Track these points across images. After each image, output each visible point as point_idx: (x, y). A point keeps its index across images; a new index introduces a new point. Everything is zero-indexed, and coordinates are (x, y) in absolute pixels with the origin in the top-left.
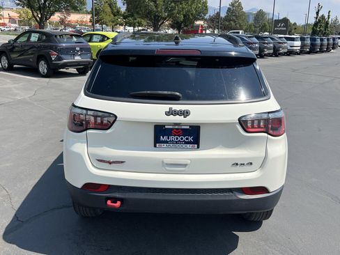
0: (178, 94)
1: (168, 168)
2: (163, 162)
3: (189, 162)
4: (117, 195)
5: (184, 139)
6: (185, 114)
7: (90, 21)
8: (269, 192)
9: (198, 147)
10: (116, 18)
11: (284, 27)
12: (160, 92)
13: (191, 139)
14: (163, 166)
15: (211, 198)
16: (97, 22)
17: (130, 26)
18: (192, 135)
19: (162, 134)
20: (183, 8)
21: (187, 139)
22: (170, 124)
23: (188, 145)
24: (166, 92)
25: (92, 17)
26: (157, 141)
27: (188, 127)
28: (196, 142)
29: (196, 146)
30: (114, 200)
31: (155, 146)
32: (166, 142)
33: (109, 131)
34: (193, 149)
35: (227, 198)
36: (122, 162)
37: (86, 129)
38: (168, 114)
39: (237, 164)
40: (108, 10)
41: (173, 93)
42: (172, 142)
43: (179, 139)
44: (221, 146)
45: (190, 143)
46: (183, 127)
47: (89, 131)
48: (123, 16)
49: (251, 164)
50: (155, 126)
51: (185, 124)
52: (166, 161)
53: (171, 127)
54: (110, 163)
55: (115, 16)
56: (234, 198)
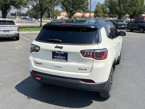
0: (61, 41)
1: (56, 68)
2: (54, 65)
3: (62, 66)
4: (40, 76)
6: (61, 48)
7: (94, 16)
8: (95, 83)
9: (67, 61)
10: (105, 14)
12: (54, 40)
13: (64, 58)
14: (54, 67)
15: (70, 81)
16: (96, 16)
17: (111, 18)
18: (65, 56)
19: (55, 55)
20: (133, 9)
22: (58, 51)
23: (63, 60)
24: (56, 40)
25: (95, 14)
26: (53, 57)
30: (39, 77)
31: (53, 59)
32: (56, 58)
33: (38, 52)
34: (65, 62)
35: (76, 82)
36: (42, 64)
37: (33, 51)
38: (55, 47)
39: (80, 69)
40: (102, 11)
41: (59, 40)
42: (58, 58)
43: (61, 57)
44: (75, 61)
45: (64, 59)
46: (62, 53)
48: (108, 13)
49: (86, 70)
50: (53, 52)
51: (63, 52)
52: (55, 65)
53: (58, 53)
54: (38, 64)
55: (104, 13)
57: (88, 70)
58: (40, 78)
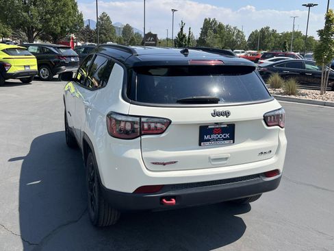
1: (213, 163)
2: (209, 158)
3: (229, 155)
5: (223, 136)
6: (227, 114)
9: (234, 142)
11: (153, 41)
13: (227, 136)
14: (210, 161)
18: (228, 132)
19: (206, 133)
21: (225, 136)
22: (212, 124)
23: (226, 141)
26: (202, 140)
27: (226, 126)
28: (232, 138)
29: (232, 141)
31: (200, 145)
32: (209, 140)
33: (163, 135)
34: (230, 144)
36: (175, 162)
37: (141, 135)
39: (262, 153)
42: (213, 140)
43: (219, 136)
44: (249, 139)
45: (227, 139)
46: (222, 126)
47: (143, 137)
49: (271, 152)
50: (200, 127)
51: (225, 124)
52: (212, 157)
53: (213, 127)
54: (164, 164)
56: (261, 181)
57: (274, 151)
58: (174, 201)
